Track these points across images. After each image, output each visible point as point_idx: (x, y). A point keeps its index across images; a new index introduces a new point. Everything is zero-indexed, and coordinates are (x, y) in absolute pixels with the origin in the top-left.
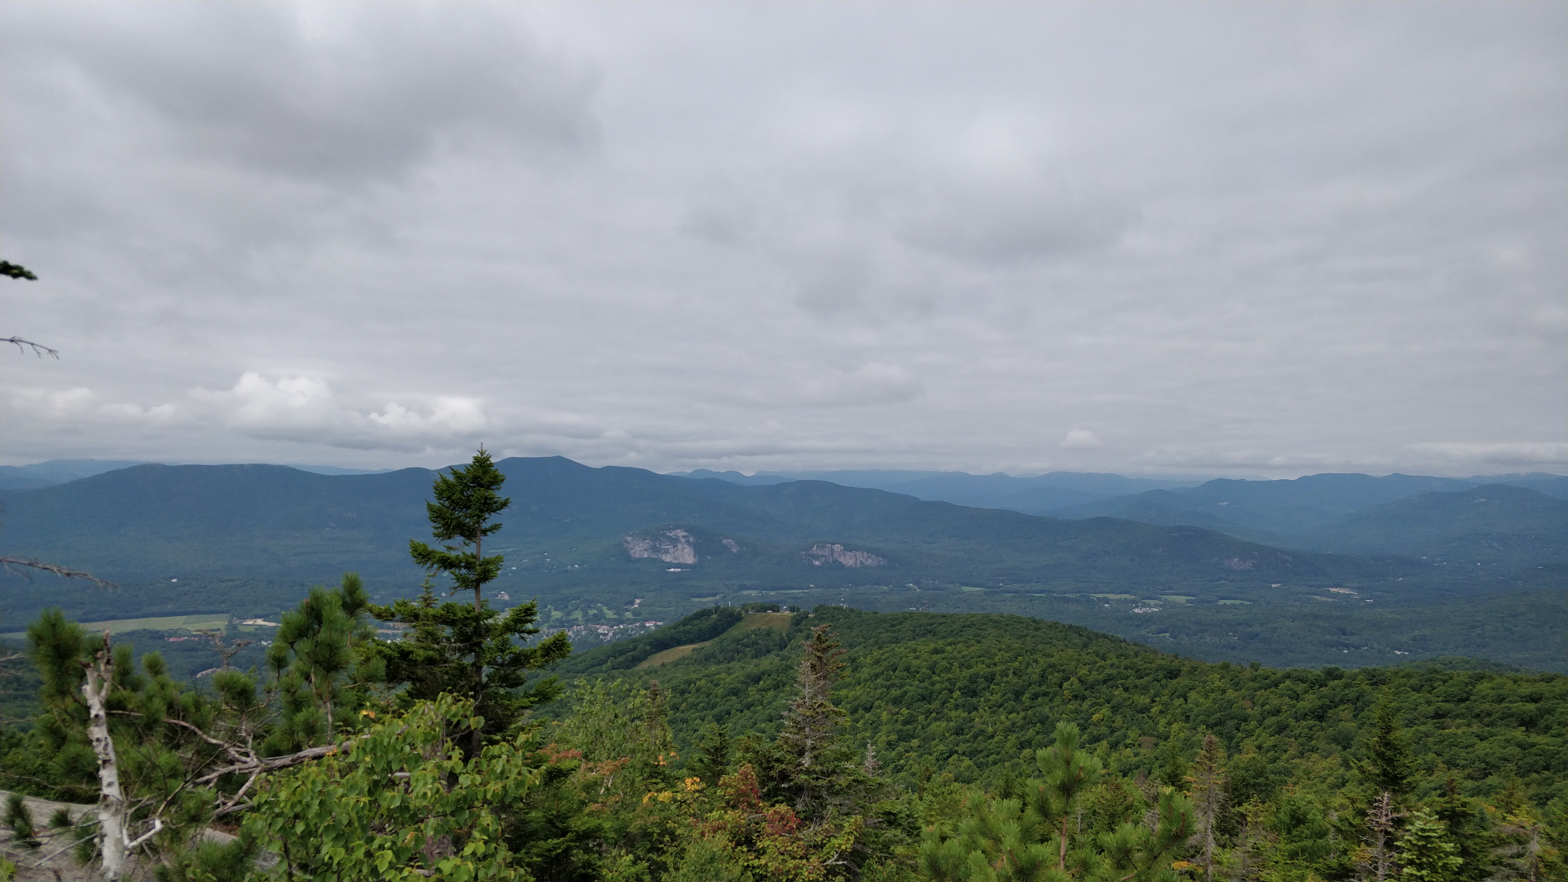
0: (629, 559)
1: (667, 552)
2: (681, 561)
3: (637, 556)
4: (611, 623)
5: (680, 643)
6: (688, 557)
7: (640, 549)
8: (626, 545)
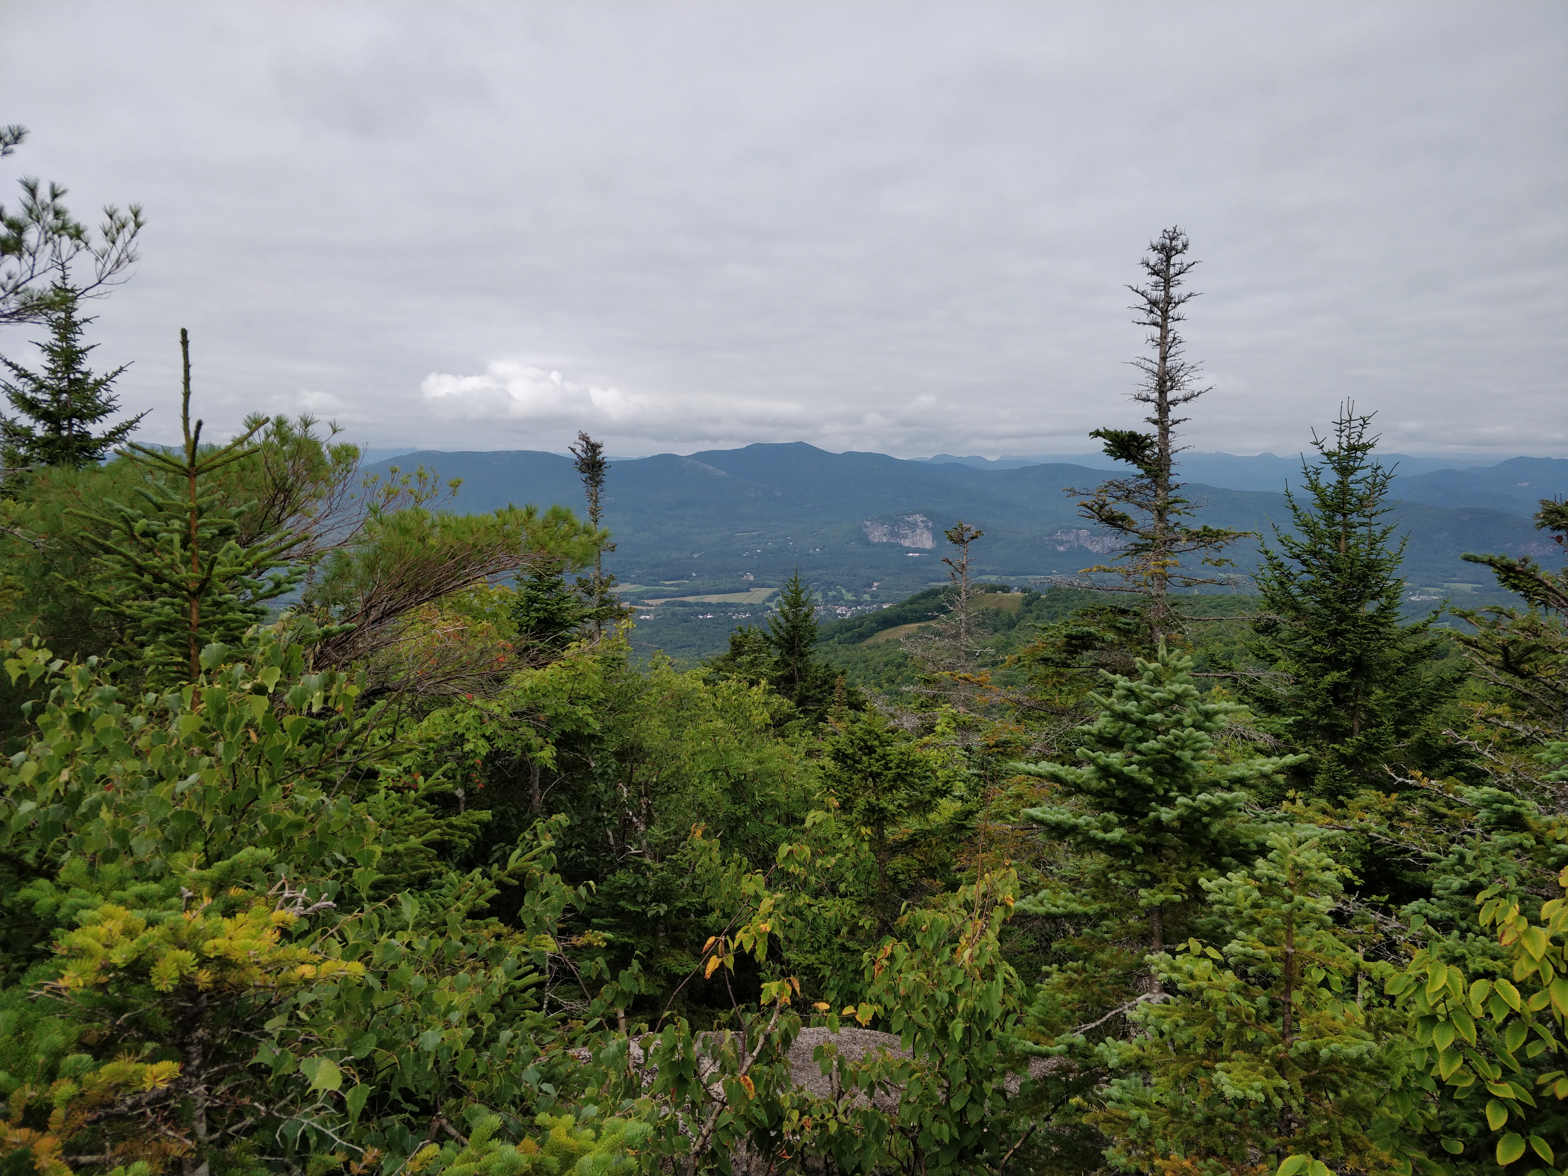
0: (868, 544)
1: (905, 537)
2: (920, 545)
3: (876, 540)
4: (849, 604)
5: (906, 621)
6: (927, 542)
7: (878, 534)
8: (865, 530)
